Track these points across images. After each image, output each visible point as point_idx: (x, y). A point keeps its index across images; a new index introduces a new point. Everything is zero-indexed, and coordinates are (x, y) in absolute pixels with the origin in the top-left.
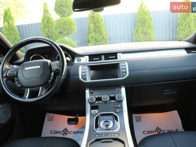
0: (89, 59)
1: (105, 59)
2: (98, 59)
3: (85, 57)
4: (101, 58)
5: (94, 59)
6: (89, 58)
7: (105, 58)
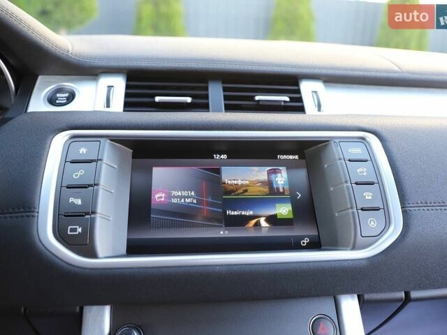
0: (127, 95)
1: (229, 108)
2: (189, 100)
3: (105, 81)
4: (207, 97)
5: (158, 99)
6: (128, 87)
7: (226, 98)
